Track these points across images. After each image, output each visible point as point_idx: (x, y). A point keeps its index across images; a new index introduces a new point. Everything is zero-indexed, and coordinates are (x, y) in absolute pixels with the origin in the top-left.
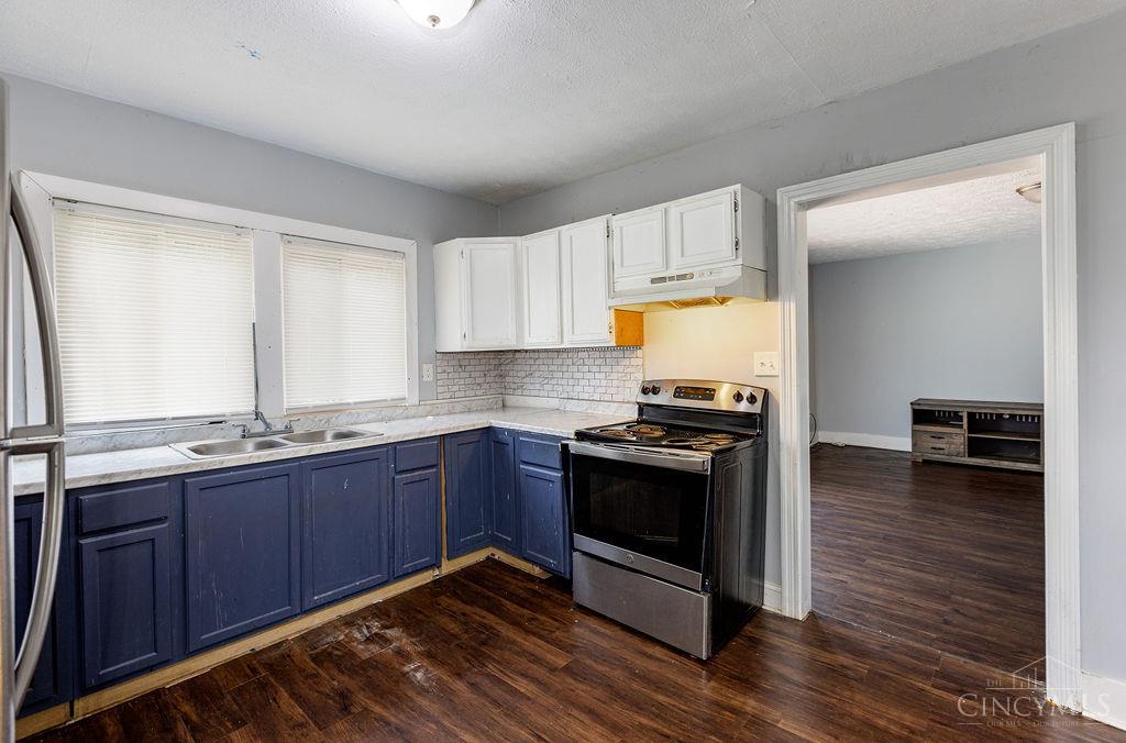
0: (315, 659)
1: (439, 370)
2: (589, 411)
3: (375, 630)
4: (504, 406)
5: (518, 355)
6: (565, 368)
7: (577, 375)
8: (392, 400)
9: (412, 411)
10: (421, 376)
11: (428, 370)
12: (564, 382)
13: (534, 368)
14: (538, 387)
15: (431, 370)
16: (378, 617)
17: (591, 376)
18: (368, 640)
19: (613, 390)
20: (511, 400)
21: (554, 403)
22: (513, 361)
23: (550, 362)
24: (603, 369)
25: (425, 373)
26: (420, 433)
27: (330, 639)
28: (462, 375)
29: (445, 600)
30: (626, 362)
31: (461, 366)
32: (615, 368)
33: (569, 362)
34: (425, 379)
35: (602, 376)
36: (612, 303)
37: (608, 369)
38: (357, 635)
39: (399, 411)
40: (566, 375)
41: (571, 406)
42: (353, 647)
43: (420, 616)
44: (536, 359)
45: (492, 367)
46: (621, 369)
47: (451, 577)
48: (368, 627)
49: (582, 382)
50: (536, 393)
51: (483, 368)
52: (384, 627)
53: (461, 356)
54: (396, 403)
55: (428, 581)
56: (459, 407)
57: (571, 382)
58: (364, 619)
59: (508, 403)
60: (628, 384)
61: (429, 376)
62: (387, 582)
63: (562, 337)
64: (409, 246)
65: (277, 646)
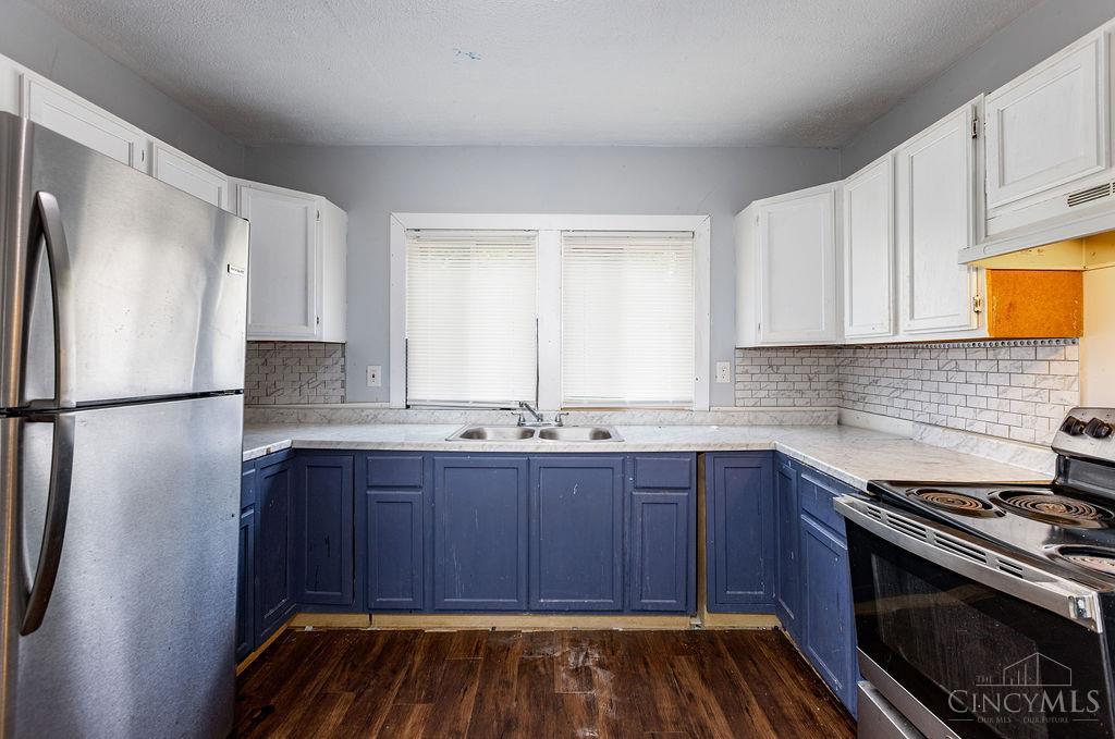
0: (523, 665)
1: (739, 370)
2: (962, 450)
3: (590, 663)
4: (839, 423)
5: (860, 353)
6: (926, 375)
7: (945, 388)
8: (674, 402)
9: (699, 418)
10: (712, 376)
11: (723, 368)
12: (924, 396)
13: (880, 372)
14: (885, 401)
15: (727, 372)
16: (604, 648)
17: (970, 389)
18: (576, 672)
19: (1012, 419)
20: (851, 416)
21: (906, 428)
22: (853, 362)
23: (903, 365)
24: (992, 379)
25: (719, 373)
26: (667, 446)
27: (548, 650)
28: (772, 377)
29: (683, 664)
30: (1042, 368)
31: (771, 366)
32: (1016, 380)
33: (933, 365)
34: (719, 380)
35: (991, 391)
36: (977, 253)
37: (1004, 380)
38: (571, 660)
39: (682, 415)
40: (927, 386)
41: (933, 436)
42: (558, 670)
43: (642, 670)
44: (883, 360)
45: (823, 369)
46: (1029, 380)
47: (710, 636)
48: (587, 656)
49: (954, 400)
50: (882, 410)
51: (807, 369)
52: (600, 665)
53: (773, 354)
54: (680, 407)
55: (683, 628)
56: (765, 419)
57: (935, 397)
58: (591, 643)
59: (844, 421)
60: (1043, 410)
61: (724, 376)
62: (619, 611)
63: (896, 325)
64: (700, 224)
65: (509, 634)
